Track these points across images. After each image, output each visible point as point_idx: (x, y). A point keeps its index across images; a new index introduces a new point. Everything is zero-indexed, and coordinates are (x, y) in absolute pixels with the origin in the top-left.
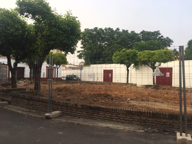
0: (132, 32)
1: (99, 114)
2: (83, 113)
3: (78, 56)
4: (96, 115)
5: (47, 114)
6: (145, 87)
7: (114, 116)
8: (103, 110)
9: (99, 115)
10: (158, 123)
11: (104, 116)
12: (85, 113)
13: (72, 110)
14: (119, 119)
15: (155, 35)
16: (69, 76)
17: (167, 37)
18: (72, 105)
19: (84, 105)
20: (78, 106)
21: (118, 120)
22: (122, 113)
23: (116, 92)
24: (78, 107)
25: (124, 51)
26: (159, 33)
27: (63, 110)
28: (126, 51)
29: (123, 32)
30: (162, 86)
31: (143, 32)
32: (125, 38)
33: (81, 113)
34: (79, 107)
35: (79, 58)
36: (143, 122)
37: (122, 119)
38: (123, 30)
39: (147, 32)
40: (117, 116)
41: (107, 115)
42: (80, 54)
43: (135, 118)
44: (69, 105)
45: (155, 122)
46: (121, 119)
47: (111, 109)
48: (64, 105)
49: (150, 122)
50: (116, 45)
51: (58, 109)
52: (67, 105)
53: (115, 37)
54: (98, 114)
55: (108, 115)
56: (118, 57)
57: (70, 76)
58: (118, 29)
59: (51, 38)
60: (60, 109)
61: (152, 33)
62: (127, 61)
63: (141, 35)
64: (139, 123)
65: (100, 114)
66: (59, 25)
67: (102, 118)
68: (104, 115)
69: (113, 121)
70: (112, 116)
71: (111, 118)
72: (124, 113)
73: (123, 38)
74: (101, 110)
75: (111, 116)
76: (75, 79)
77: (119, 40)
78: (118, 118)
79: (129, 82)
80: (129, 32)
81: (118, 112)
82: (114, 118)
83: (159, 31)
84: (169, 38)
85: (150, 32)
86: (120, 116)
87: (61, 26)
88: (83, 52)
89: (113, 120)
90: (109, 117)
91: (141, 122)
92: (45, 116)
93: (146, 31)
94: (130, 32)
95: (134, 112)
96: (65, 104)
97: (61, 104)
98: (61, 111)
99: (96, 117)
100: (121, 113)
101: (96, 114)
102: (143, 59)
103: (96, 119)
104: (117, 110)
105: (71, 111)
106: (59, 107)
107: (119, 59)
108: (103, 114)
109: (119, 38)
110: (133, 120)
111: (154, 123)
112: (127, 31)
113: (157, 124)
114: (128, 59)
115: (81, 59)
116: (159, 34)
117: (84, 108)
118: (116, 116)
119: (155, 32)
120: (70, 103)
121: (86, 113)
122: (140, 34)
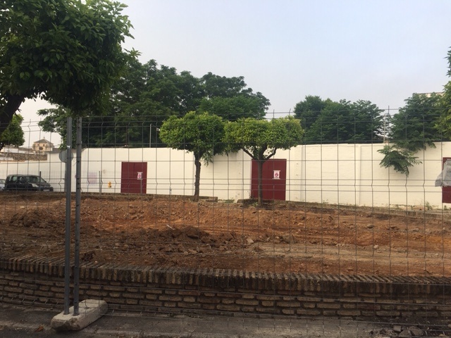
0: (183, 73)
1: (240, 297)
2: (186, 300)
3: (41, 124)
4: (230, 302)
5: (61, 317)
6: (242, 204)
7: (286, 301)
8: (253, 286)
9: (238, 302)
10: (406, 308)
11: (255, 303)
12: (193, 300)
13: (146, 294)
14: (302, 307)
15: (235, 86)
16: (15, 179)
17: (258, 93)
18: (148, 276)
19: (188, 275)
20: (168, 278)
21: (300, 311)
22: (312, 289)
23: (180, 220)
24: (168, 282)
25: (192, 118)
26: (243, 82)
27: (108, 296)
28: (197, 117)
29: (162, 71)
30: (276, 201)
31: (209, 77)
32: (170, 85)
33: (180, 299)
34: (174, 282)
35: (44, 130)
36: (369, 310)
37: (312, 306)
38: (163, 67)
39: (218, 76)
40: (296, 300)
41: (266, 298)
42: (49, 118)
43: (349, 301)
44: (136, 278)
45: (399, 308)
46: (309, 308)
47: (280, 282)
48: (115, 278)
49: (386, 307)
50: (149, 101)
51: (88, 292)
52: (126, 277)
53: (145, 81)
54: (237, 298)
55: (268, 300)
56: (176, 132)
57: (19, 177)
58: (152, 63)
59: (45, 60)
60: (97, 293)
61: (229, 80)
62: (199, 142)
63: (204, 82)
64: (358, 313)
65: (245, 297)
66: (72, 20)
67: (251, 309)
68: (255, 299)
69: (285, 314)
70: (282, 300)
71: (279, 307)
72: (319, 289)
73: (166, 86)
74: (247, 287)
75: (277, 301)
76: (34, 185)
77: (156, 90)
78: (298, 305)
79: (201, 194)
80: (178, 73)
81: (299, 287)
82: (287, 305)
83: (242, 78)
84: (263, 95)
85: (224, 77)
86: (305, 299)
87: (77, 23)
88: (57, 113)
89: (284, 311)
90: (272, 304)
91: (361, 309)
92: (57, 326)
93: (214, 75)
94: (180, 74)
95: (346, 286)
96: (118, 275)
97: (104, 276)
98: (102, 298)
99: (230, 308)
100: (309, 291)
101: (231, 298)
102: (240, 138)
103: (230, 313)
104: (297, 283)
105: (142, 297)
106: (93, 287)
107: (179, 136)
108: (252, 297)
109: (155, 84)
110: (342, 306)
111: (396, 309)
112: (173, 70)
113: (404, 311)
114: (203, 137)
115: (52, 131)
116: (243, 84)
117: (191, 282)
118: (292, 301)
119: (234, 78)
120: (139, 272)
121: (196, 297)
122: (202, 80)
